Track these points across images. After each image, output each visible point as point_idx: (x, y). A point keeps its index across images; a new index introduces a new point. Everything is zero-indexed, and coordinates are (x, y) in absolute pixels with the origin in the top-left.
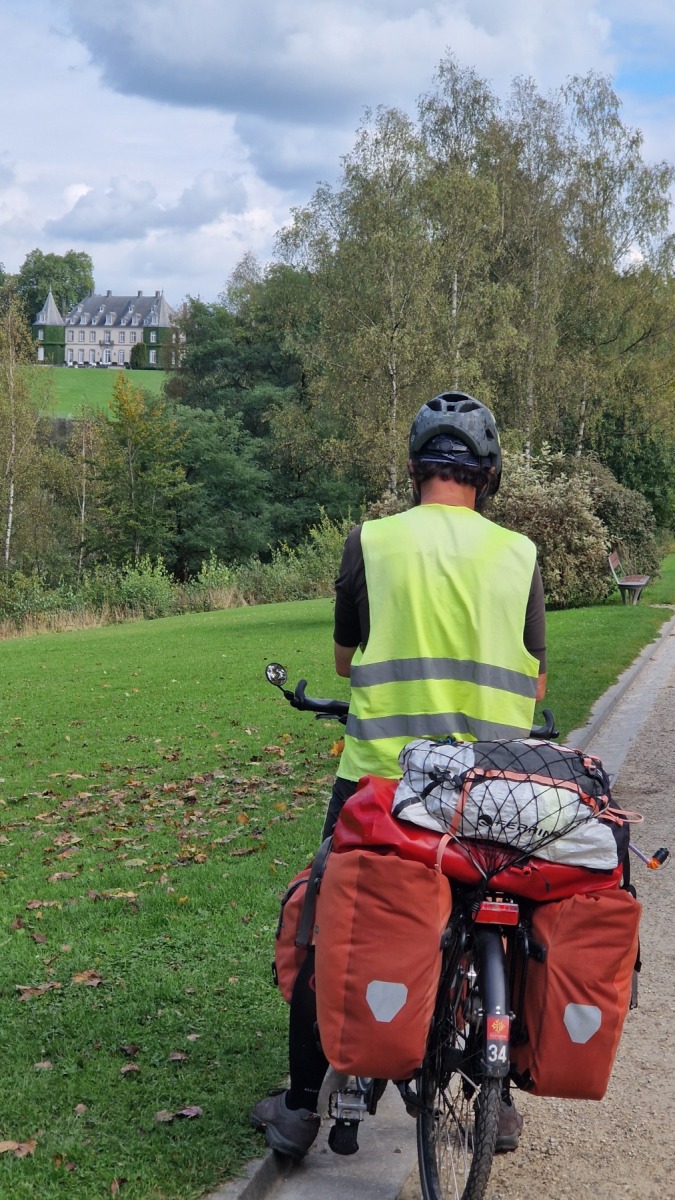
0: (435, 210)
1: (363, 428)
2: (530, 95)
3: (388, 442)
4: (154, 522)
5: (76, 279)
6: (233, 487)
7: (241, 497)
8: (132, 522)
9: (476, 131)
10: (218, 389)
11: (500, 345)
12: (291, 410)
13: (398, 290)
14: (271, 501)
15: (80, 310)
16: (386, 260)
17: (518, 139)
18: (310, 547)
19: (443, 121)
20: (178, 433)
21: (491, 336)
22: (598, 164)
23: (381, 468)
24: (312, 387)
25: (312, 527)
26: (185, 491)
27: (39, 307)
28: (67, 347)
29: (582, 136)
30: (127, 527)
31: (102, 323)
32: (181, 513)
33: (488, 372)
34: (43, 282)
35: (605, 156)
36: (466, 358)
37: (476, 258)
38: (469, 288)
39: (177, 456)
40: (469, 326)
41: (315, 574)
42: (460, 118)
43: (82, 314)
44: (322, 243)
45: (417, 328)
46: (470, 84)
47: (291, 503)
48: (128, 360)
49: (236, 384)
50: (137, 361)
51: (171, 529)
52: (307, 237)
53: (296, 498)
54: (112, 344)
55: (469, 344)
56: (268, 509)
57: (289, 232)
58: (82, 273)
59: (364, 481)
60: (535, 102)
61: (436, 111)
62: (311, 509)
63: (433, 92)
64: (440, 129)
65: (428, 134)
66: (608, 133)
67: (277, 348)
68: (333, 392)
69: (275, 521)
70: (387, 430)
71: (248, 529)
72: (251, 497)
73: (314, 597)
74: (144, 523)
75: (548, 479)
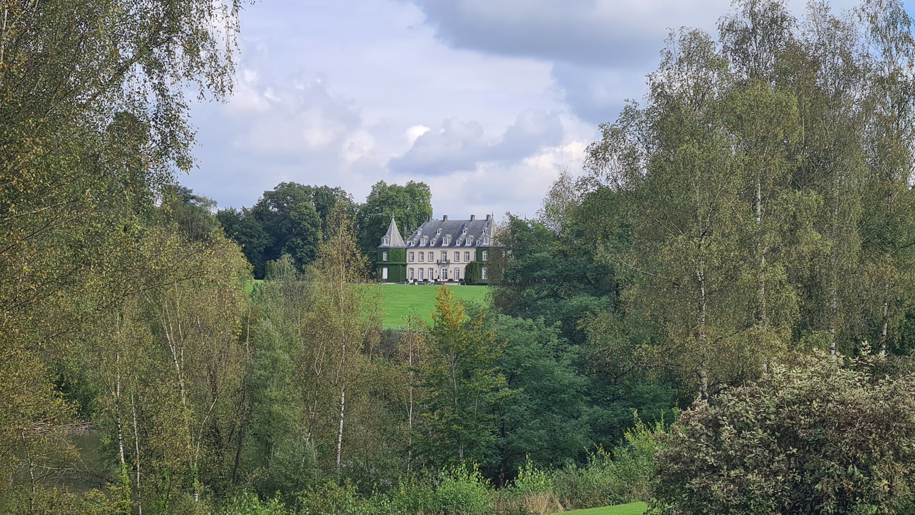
0: (737, 123)
1: (674, 334)
2: (824, 16)
3: (698, 347)
4: (476, 426)
5: (416, 206)
6: (553, 391)
7: (561, 401)
8: (455, 427)
9: (773, 50)
10: (538, 299)
11: (805, 249)
12: (605, 318)
13: (704, 199)
14: (591, 404)
15: (419, 234)
16: (692, 171)
17: (814, 57)
18: (625, 450)
19: (743, 41)
20: (499, 341)
21: (794, 242)
22: (892, 78)
23: (692, 371)
24: (624, 293)
25: (626, 431)
26: (507, 397)
27: (384, 231)
28: (408, 267)
29: (876, 52)
30: (451, 431)
31: (439, 244)
32: (504, 417)
33: (794, 277)
34: (387, 210)
35: (898, 71)
36: (772, 262)
37: (779, 166)
38: (773, 195)
39: (499, 363)
40: (774, 233)
41: (630, 477)
42: (759, 38)
43: (421, 236)
44: (630, 157)
45: (723, 235)
46: (767, 6)
47: (609, 405)
48: (462, 276)
49: (555, 295)
50: (471, 277)
51: (494, 433)
52: (616, 151)
53: (613, 401)
54: (448, 263)
55: (774, 250)
56: (587, 412)
57: (598, 148)
58: (421, 201)
59: (677, 385)
60: (829, 22)
61: (736, 31)
62: (627, 411)
63: (733, 13)
64: (739, 49)
65: (729, 53)
66: (900, 50)
67: (591, 260)
68: (644, 299)
69: (593, 423)
70: (697, 335)
71: (567, 432)
72: (571, 401)
73: (629, 501)
74: (466, 427)
75: (869, 382)
